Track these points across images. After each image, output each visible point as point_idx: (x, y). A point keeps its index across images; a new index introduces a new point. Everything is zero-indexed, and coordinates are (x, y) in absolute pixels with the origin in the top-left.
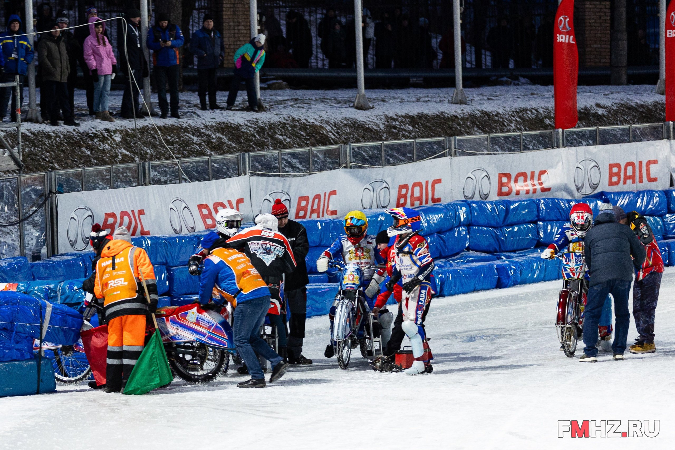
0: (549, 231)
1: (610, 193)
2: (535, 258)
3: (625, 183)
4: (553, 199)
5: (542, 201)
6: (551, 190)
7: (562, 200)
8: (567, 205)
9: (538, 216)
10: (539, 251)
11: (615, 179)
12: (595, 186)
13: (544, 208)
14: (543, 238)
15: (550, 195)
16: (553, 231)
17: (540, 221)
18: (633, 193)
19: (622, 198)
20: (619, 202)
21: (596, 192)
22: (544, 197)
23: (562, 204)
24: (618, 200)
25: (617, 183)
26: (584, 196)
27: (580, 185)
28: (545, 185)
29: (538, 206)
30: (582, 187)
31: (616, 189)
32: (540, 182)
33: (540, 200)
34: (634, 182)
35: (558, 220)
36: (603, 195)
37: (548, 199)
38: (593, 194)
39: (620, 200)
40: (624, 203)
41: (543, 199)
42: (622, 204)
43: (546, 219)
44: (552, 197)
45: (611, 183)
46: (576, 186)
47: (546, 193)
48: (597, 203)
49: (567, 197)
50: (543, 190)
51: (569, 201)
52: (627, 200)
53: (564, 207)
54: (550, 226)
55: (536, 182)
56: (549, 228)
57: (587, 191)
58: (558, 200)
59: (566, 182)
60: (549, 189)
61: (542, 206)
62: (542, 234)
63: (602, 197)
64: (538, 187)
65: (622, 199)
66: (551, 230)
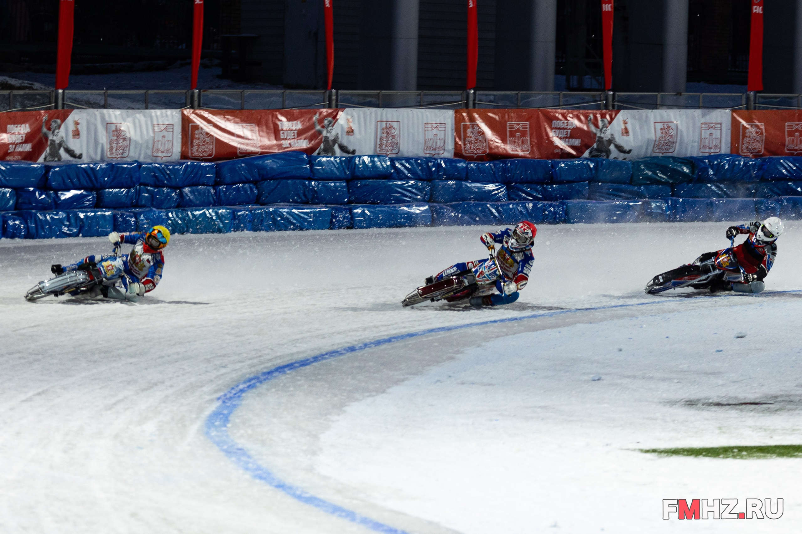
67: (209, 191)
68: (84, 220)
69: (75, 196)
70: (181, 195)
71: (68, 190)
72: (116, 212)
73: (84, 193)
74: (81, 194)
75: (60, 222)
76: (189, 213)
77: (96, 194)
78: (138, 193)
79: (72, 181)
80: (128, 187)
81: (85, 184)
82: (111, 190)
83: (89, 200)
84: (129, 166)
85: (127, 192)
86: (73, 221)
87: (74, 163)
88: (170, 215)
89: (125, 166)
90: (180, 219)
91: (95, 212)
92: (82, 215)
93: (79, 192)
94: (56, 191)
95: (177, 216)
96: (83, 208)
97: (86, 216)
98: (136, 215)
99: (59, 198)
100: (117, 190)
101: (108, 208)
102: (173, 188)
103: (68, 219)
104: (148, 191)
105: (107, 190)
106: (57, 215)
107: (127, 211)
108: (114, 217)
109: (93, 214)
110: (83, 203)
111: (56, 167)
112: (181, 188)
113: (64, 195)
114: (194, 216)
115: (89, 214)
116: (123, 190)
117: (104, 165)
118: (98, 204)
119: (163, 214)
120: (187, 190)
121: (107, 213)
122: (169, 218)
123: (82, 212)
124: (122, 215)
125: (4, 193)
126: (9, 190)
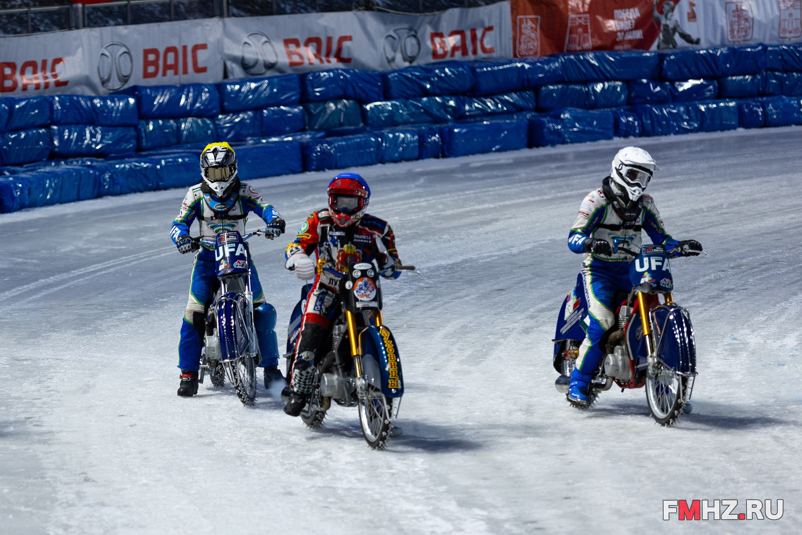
0: (66, 137)
1: (146, 88)
2: (48, 173)
3: (164, 74)
4: (71, 96)
5: (57, 99)
6: (69, 84)
7: (83, 97)
8: (89, 103)
9: (51, 118)
10: (53, 164)
11: (151, 69)
12: (125, 79)
13: (59, 108)
14: (59, 147)
15: (67, 91)
16: (71, 137)
17: (55, 125)
18: (174, 87)
19: (160, 93)
20: (157, 100)
21: (126, 86)
22: (59, 93)
23: (83, 103)
24: (155, 97)
25: (154, 75)
26: (111, 92)
27: (106, 78)
28: (61, 78)
29: (51, 104)
30: (108, 80)
31: (152, 82)
32: (54, 73)
33: (53, 98)
34: (176, 73)
35: (77, 123)
36: (136, 90)
37: (65, 96)
38: (122, 89)
39: (159, 97)
40: (163, 101)
41: (58, 96)
42: (161, 101)
43: (62, 122)
44: (69, 93)
45: (146, 75)
46: (101, 79)
47: (62, 88)
48: (128, 101)
49: (89, 92)
50: (59, 84)
51: (91, 99)
52: (167, 97)
53: (85, 107)
54: (67, 131)
55: (49, 74)
56: (66, 134)
57: (115, 84)
58: (78, 96)
59: (87, 73)
60: (65, 83)
61: (57, 106)
62: (56, 143)
63: (134, 93)
64: (52, 80)
65: (161, 96)
66: (69, 136)
68: (706, 113)
69: (694, 87)
71: (686, 80)
72: (741, 102)
73: (705, 83)
74: (701, 84)
75: (678, 117)
77: (718, 83)
78: (765, 80)
79: (689, 70)
80: (753, 74)
81: (705, 71)
82: (734, 78)
83: (710, 91)
84: (753, 50)
85: (752, 80)
86: (693, 114)
87: (691, 49)
89: (749, 50)
91: (717, 104)
92: (703, 108)
93: (698, 82)
94: (672, 82)
96: (704, 100)
97: (708, 109)
98: (764, 105)
99: (677, 90)
100: (741, 77)
101: (732, 98)
103: (688, 112)
104: (776, 78)
105: (730, 78)
107: (753, 101)
108: (739, 107)
109: (715, 106)
110: (704, 94)
111: (671, 55)
113: (682, 86)
115: (710, 106)
116: (747, 77)
117: (725, 50)
118: (719, 96)
119: (794, 102)
121: (732, 104)
123: (703, 104)
124: (748, 106)
125: (615, 88)
126: (619, 83)
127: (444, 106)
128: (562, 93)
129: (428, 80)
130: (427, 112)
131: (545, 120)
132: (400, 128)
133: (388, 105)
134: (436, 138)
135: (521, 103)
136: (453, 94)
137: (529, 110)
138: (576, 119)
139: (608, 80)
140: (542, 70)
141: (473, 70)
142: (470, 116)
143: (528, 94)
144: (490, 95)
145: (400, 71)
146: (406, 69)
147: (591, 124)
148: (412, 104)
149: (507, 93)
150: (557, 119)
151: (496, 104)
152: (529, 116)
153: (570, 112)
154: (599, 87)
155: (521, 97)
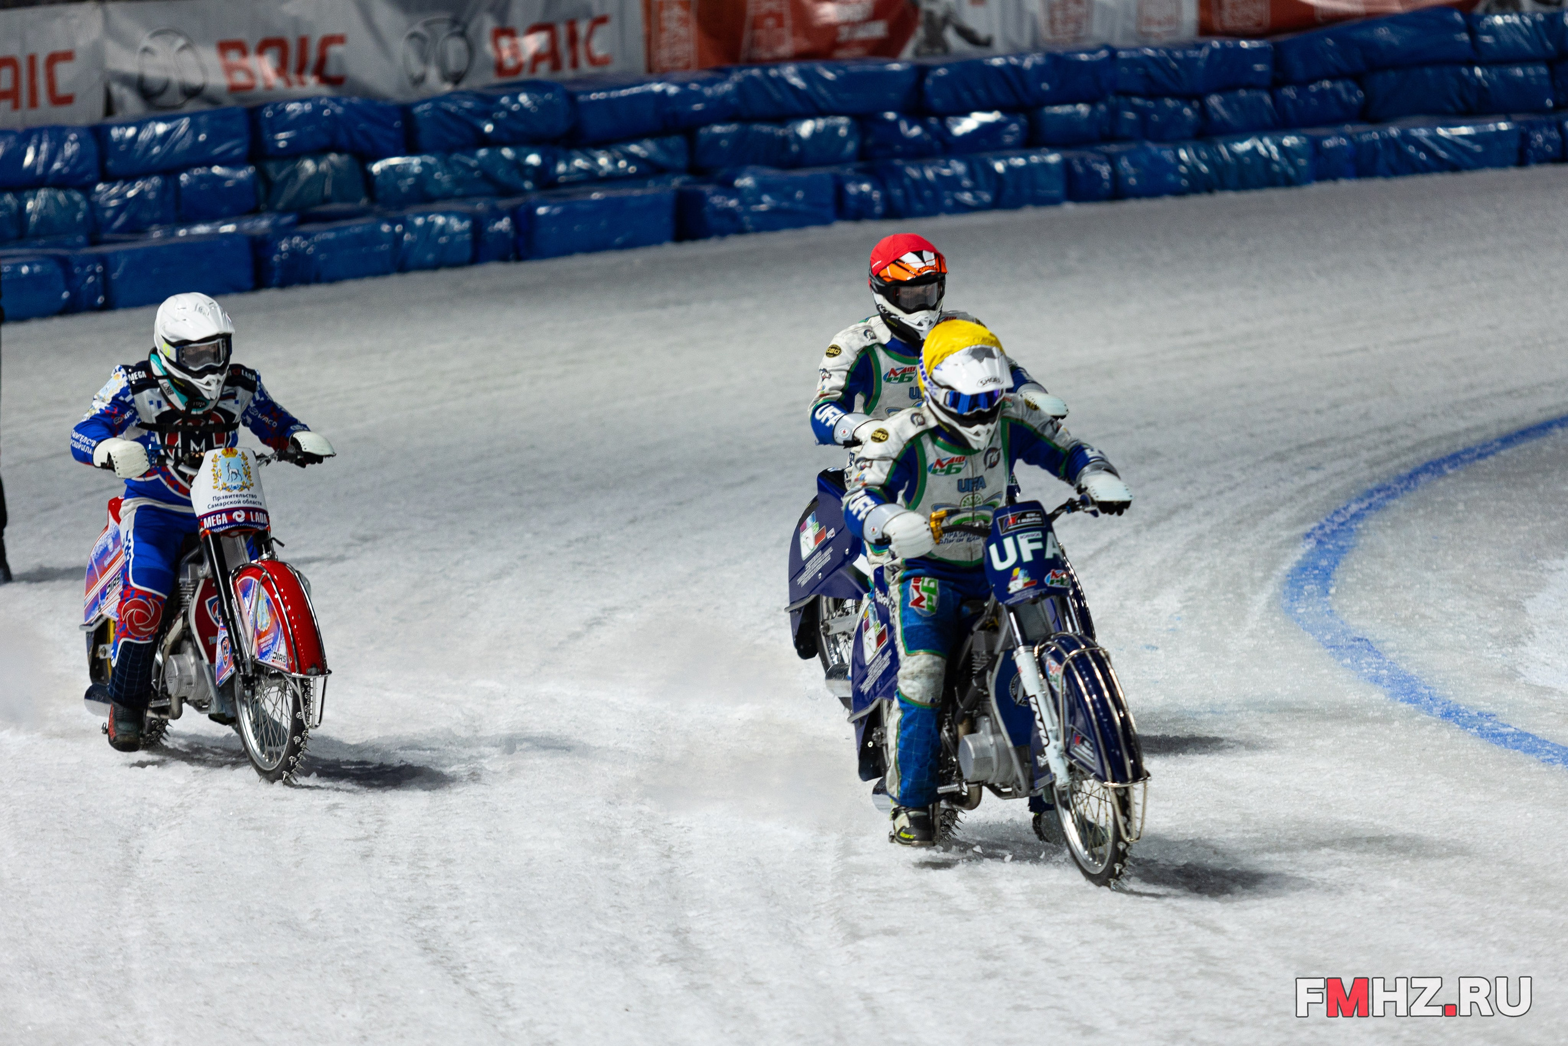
67: (1261, 101)
68: (1006, 176)
69: (984, 128)
70: (1204, 111)
71: (966, 113)
72: (1071, 154)
73: (1002, 118)
74: (997, 120)
75: (953, 183)
76: (1223, 150)
77: (1027, 119)
78: (1114, 113)
79: (972, 94)
80: (1091, 101)
81: (1002, 96)
82: (1056, 109)
83: (1013, 133)
84: (1092, 57)
85: (1090, 113)
86: (981, 178)
88: (1183, 155)
89: (1084, 57)
90: (1205, 162)
91: (1026, 157)
92: (999, 167)
93: (991, 117)
94: (942, 117)
95: (1198, 156)
96: (1002, 150)
97: (1010, 168)
98: (1112, 160)
99: (948, 131)
100: (1069, 108)
101: (1053, 147)
102: (1186, 98)
103: (971, 174)
104: (1134, 108)
105: (1049, 110)
106: (947, 166)
107: (1092, 152)
108: (1066, 164)
109: (1021, 161)
110: (1002, 139)
111: (939, 67)
112: (1201, 97)
113: (960, 124)
114: (1233, 154)
115: (1014, 161)
116: (1080, 107)
117: (1038, 59)
118: (1030, 142)
119: (1167, 154)
120: (1214, 100)
121: (1053, 158)
122: (1180, 161)
123: (999, 159)
124: (1082, 161)
125: (835, 129)
126: (843, 120)
127: (518, 165)
128: (738, 140)
129: (487, 116)
130: (487, 176)
131: (708, 189)
132: (439, 206)
133: (415, 163)
134: (504, 224)
135: (662, 158)
136: (534, 143)
137: (677, 172)
138: (764, 187)
139: (823, 114)
140: (699, 97)
141: (571, 97)
142: (569, 184)
143: (674, 142)
144: (604, 143)
145: (436, 100)
146: (447, 97)
147: (790, 197)
148: (459, 163)
149: (636, 139)
150: (727, 187)
151: (615, 161)
152: (676, 182)
153: (753, 174)
154: (806, 128)
155: (662, 147)
